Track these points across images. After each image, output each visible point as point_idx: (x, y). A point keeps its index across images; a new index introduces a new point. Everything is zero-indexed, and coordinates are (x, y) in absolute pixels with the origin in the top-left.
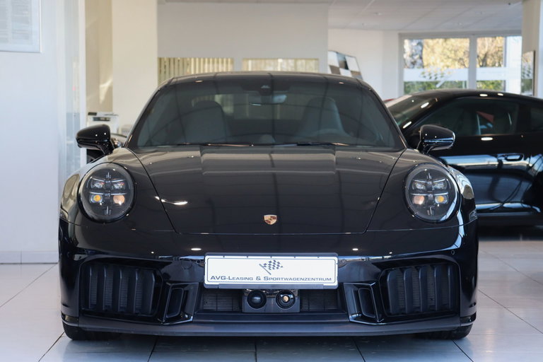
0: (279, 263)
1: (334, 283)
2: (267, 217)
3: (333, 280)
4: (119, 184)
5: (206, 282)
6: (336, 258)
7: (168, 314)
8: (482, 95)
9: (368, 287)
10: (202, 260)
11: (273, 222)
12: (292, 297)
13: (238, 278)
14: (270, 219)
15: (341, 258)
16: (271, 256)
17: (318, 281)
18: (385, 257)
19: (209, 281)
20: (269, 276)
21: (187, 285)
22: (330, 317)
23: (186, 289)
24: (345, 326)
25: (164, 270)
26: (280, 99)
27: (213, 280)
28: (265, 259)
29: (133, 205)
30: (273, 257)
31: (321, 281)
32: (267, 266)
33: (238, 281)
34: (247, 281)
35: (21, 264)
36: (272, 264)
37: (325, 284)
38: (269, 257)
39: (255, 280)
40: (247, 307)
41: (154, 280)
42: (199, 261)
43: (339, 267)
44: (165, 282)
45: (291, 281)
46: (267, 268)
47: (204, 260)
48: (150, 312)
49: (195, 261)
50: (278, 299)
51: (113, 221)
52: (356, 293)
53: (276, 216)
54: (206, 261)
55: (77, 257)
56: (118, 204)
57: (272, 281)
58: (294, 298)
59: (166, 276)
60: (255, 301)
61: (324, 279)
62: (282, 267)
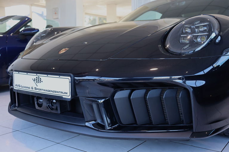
0: (40, 79)
1: (69, 96)
5: (14, 88)
6: (70, 78)
9: (97, 101)
17: (60, 94)
32: (36, 80)
33: (24, 88)
34: (28, 89)
36: (38, 79)
37: (63, 97)
38: (36, 74)
39: (31, 89)
45: (46, 92)
46: (36, 82)
52: (91, 105)
54: (13, 75)
57: (38, 90)
61: (64, 93)
62: (42, 82)
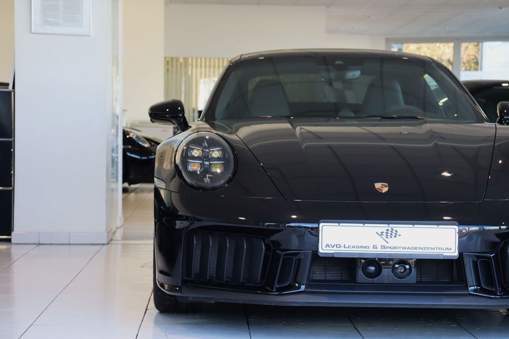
0: (396, 231)
1: (454, 253)
2: (378, 185)
3: (453, 250)
4: (216, 153)
5: (321, 251)
6: (456, 227)
7: (279, 283)
8: (503, 85)
9: (490, 258)
10: (316, 228)
11: (385, 190)
12: (407, 267)
13: (353, 247)
14: (382, 187)
15: (462, 228)
16: (389, 224)
17: (438, 251)
18: (502, 227)
19: (323, 250)
20: (387, 245)
21: (299, 253)
22: (449, 289)
23: (297, 257)
24: (465, 298)
25: (274, 238)
26: (354, 75)
27: (328, 248)
28: (382, 228)
29: (234, 174)
30: (391, 225)
31: (440, 251)
32: (384, 234)
33: (354, 249)
34: (363, 249)
35: (69, 244)
36: (389, 232)
37: (445, 254)
38: (387, 225)
39: (371, 249)
40: (361, 276)
41: (264, 248)
42: (312, 229)
43: (459, 238)
44: (274, 251)
45: (409, 250)
46: (384, 237)
47: (318, 228)
48: (259, 282)
49: (309, 228)
50: (394, 269)
51: (214, 189)
52: (475, 264)
53: (387, 184)
54: (320, 229)
55: (179, 224)
56: (216, 173)
57: (389, 250)
58: (410, 269)
59: (277, 244)
60: (369, 271)
61: (444, 249)
62: (400, 235)
